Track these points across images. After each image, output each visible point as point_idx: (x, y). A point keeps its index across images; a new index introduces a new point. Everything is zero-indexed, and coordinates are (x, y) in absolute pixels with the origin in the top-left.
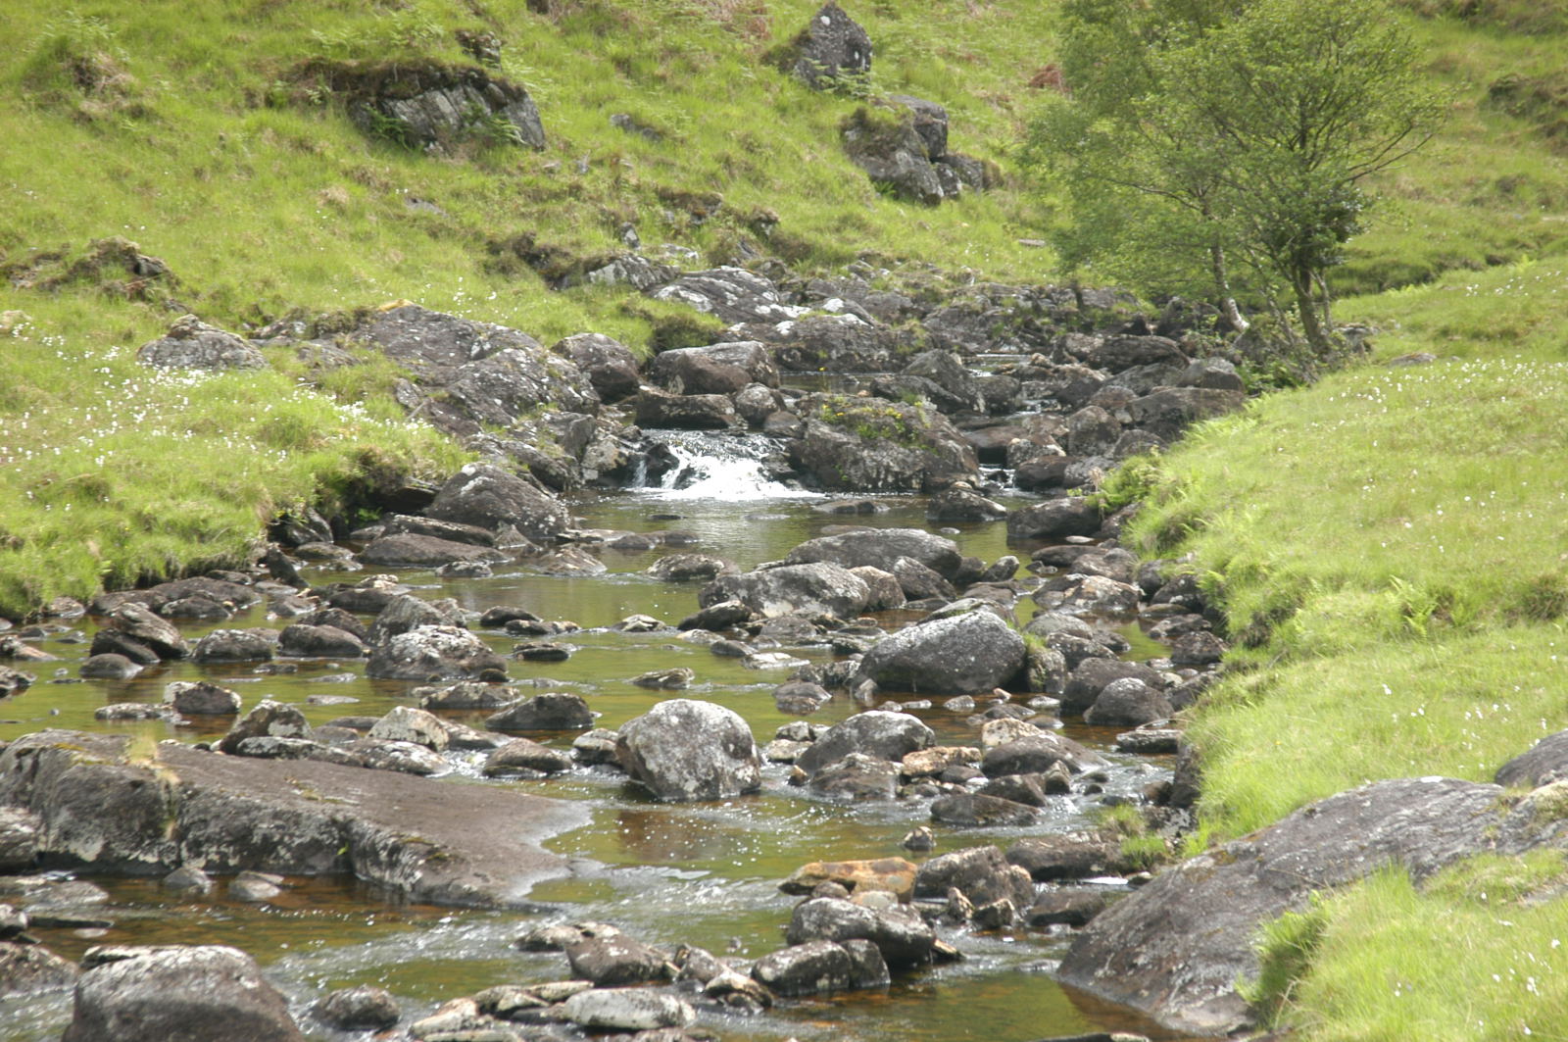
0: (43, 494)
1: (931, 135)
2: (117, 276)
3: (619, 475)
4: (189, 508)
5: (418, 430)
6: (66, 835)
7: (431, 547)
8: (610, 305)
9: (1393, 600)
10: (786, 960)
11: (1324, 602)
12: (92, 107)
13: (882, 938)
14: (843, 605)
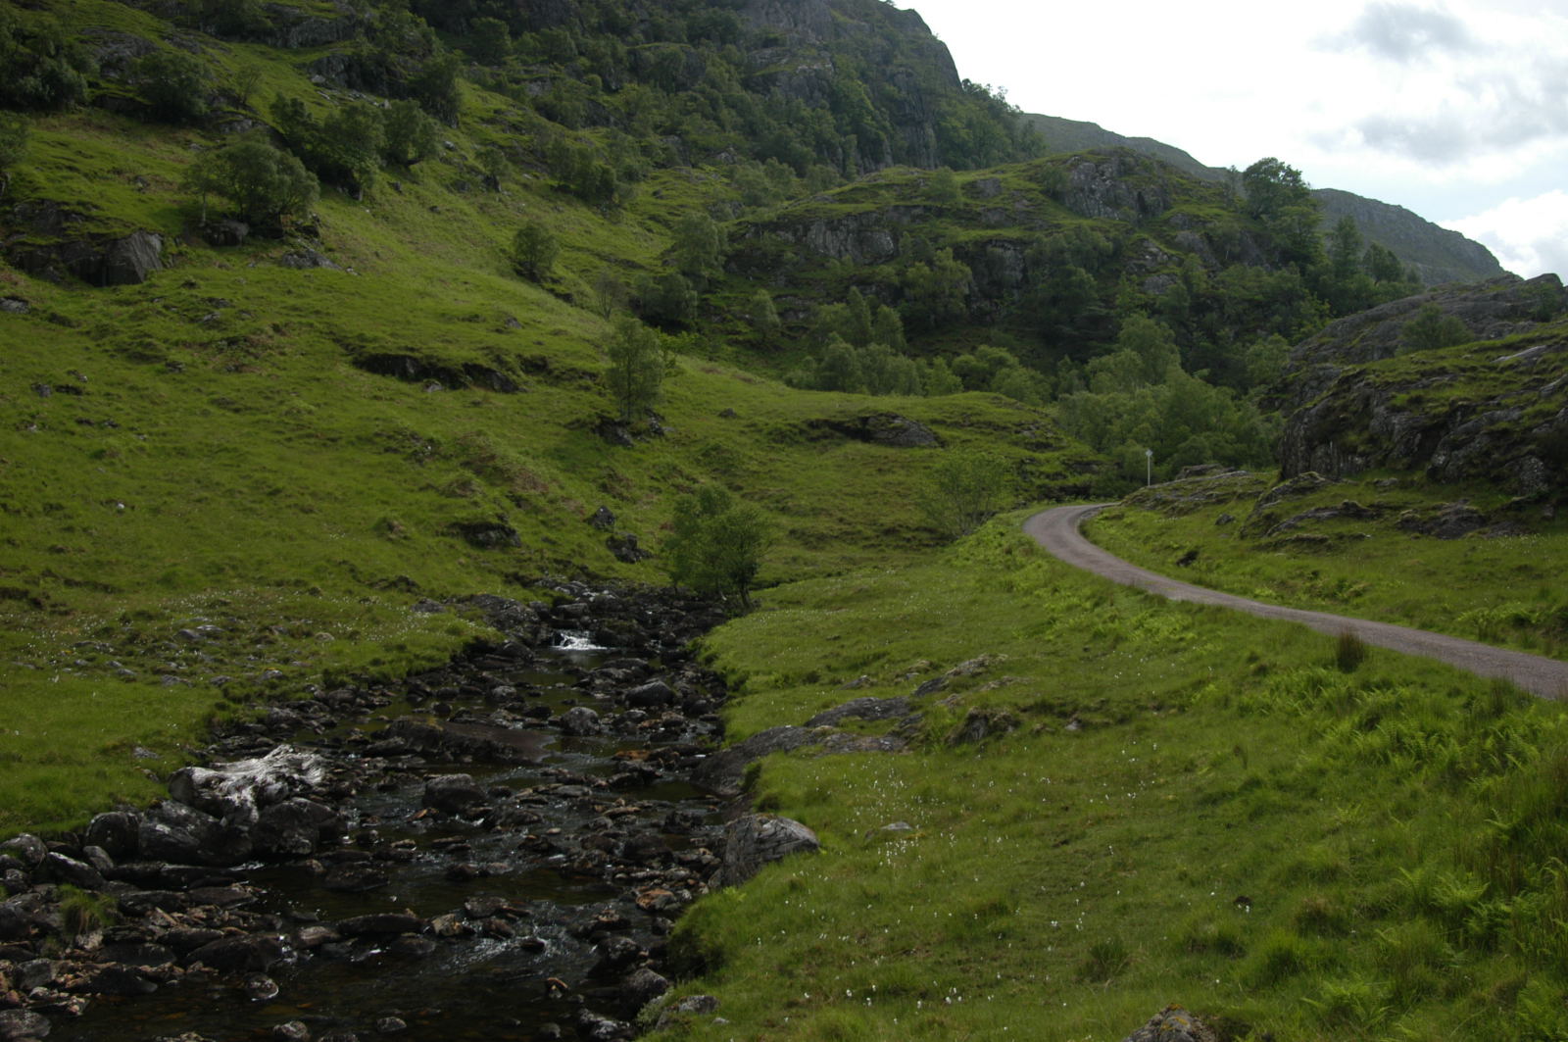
0: (388, 648)
1: (632, 543)
2: (403, 586)
3: (547, 643)
4: (429, 652)
5: (491, 630)
6: (413, 744)
7: (498, 664)
8: (541, 592)
9: (773, 678)
10: (615, 778)
11: (754, 679)
12: (393, 536)
13: (641, 771)
14: (617, 680)
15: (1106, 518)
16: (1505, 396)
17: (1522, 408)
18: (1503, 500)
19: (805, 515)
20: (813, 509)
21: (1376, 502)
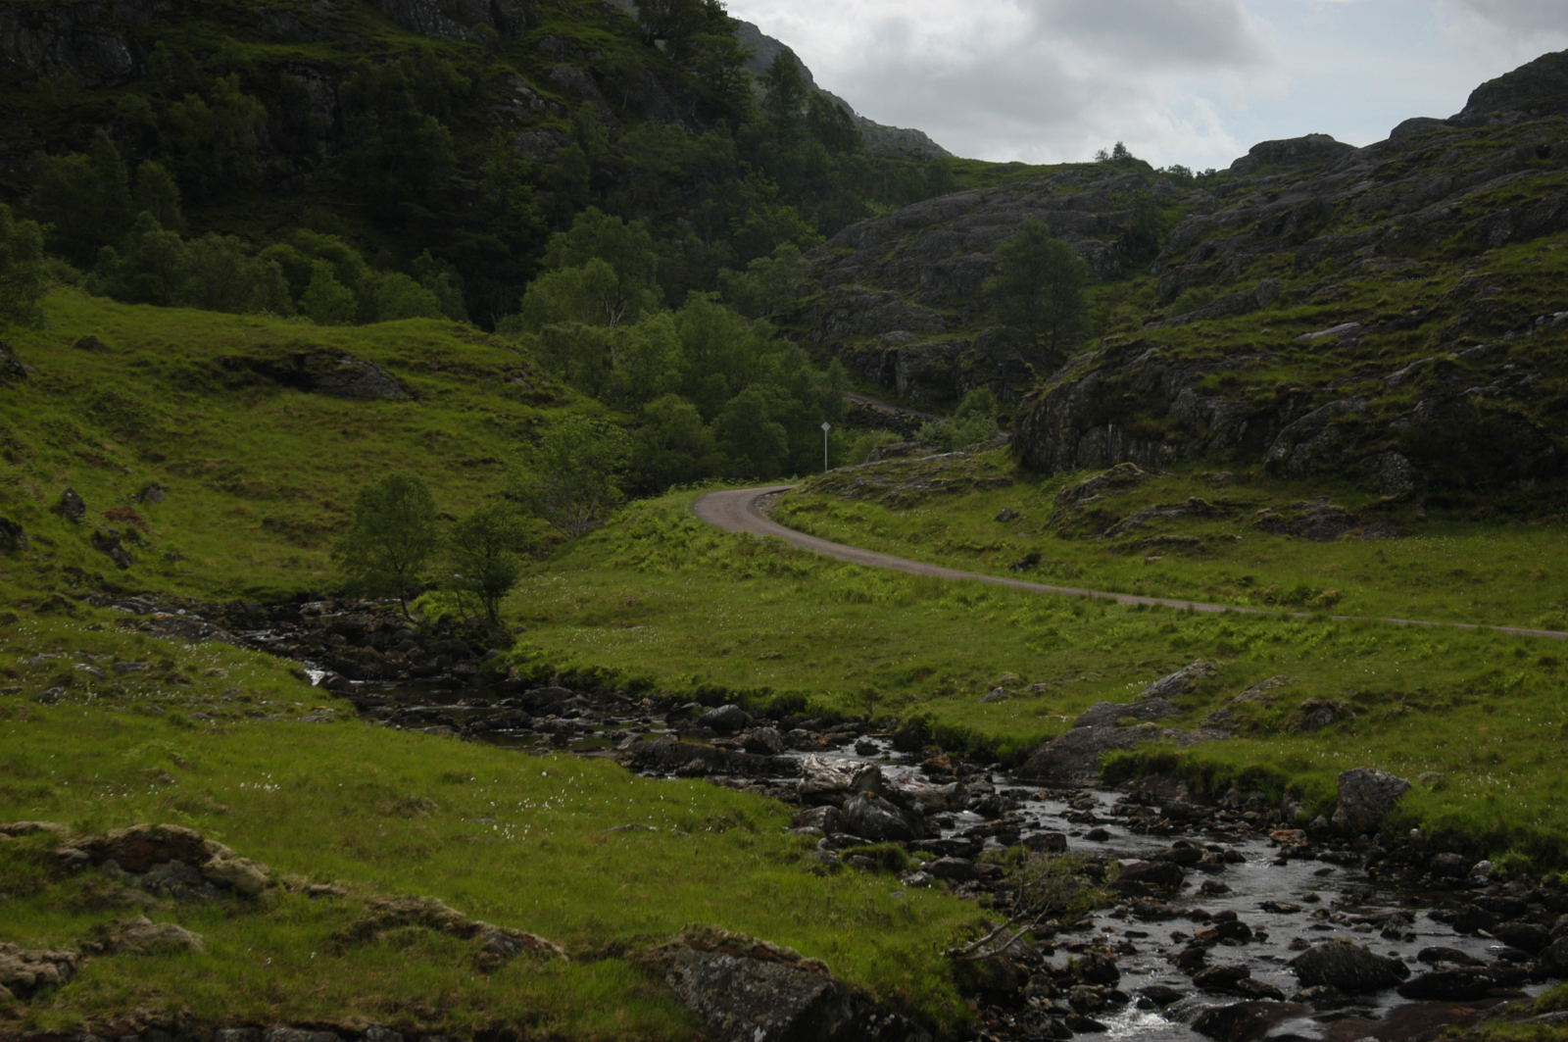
15: (800, 509)
16: (1338, 384)
17: (1367, 398)
18: (1370, 500)
19: (272, 498)
20: (281, 490)
21: (1221, 498)
